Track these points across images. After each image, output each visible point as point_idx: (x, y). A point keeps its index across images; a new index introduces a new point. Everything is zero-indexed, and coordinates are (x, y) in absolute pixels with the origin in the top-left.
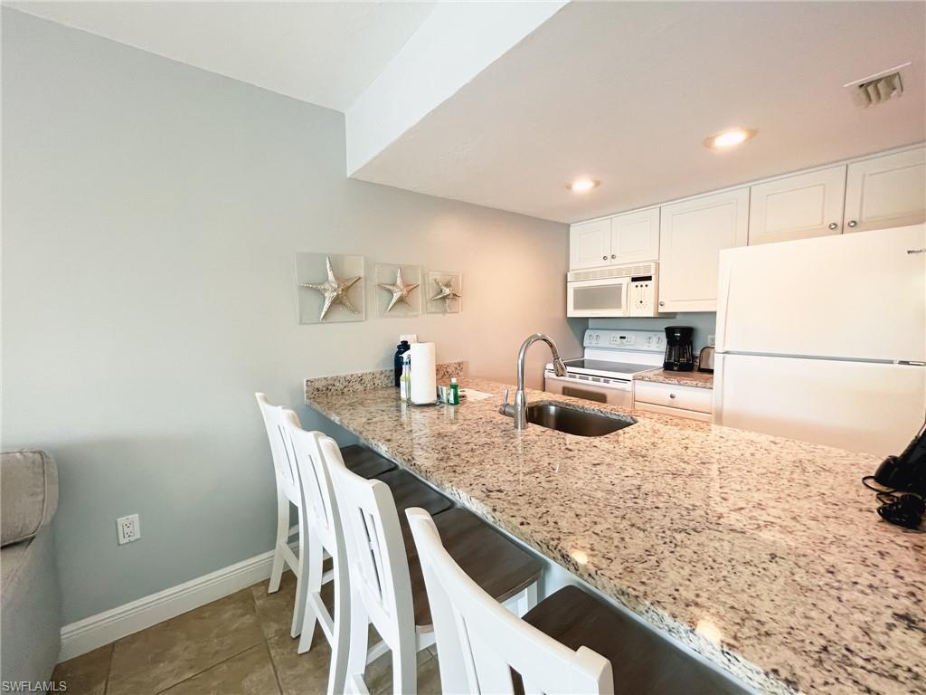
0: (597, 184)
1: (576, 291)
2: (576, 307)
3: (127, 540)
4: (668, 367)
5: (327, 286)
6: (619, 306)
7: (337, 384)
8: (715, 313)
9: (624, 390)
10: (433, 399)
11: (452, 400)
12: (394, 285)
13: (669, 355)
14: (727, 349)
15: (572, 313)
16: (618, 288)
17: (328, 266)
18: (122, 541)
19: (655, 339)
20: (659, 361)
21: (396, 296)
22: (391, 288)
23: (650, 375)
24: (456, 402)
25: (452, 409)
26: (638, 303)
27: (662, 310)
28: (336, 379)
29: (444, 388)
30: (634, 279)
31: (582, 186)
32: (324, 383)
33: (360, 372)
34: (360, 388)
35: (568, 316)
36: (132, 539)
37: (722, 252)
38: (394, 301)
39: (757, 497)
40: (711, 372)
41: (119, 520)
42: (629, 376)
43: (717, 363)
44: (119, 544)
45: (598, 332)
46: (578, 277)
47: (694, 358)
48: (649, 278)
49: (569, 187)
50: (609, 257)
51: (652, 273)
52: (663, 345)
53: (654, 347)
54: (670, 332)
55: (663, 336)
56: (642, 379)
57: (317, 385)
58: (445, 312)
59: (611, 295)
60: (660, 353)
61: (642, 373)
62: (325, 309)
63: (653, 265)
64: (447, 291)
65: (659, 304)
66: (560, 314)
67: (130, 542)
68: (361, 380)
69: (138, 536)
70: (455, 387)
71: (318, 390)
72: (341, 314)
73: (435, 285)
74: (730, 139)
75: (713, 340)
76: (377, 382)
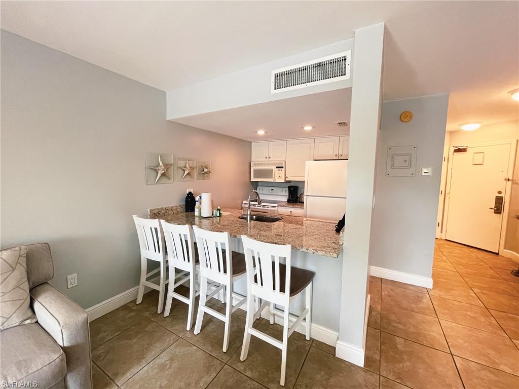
0: (266, 132)
1: (255, 170)
2: (255, 177)
3: (71, 286)
4: (289, 201)
5: (160, 168)
6: (272, 177)
7: (162, 211)
8: (304, 181)
9: (274, 210)
10: (210, 215)
11: (218, 215)
12: (185, 167)
13: (289, 197)
14: (308, 194)
15: (253, 179)
16: (271, 170)
17: (160, 159)
18: (69, 287)
19: (284, 191)
20: (285, 199)
21: (186, 172)
22: (185, 169)
23: (284, 204)
24: (220, 216)
25: (218, 218)
26: (278, 177)
27: (287, 180)
28: (162, 209)
29: (215, 211)
30: (277, 167)
31: (261, 132)
32: (157, 211)
33: (171, 205)
34: (171, 212)
35: (251, 180)
36: (74, 285)
37: (306, 162)
38: (185, 174)
39: (314, 231)
40: (303, 203)
41: (68, 277)
42: (276, 205)
43: (305, 199)
44: (68, 288)
45: (263, 187)
46: (255, 164)
47: (297, 197)
48: (283, 167)
49: (256, 132)
50: (268, 157)
51: (284, 166)
52: (287, 193)
53: (284, 194)
54: (290, 188)
55: (287, 189)
56: (281, 206)
57: (154, 212)
58: (204, 179)
59: (268, 173)
60: (286, 196)
61: (280, 204)
62: (158, 178)
63: (284, 163)
64: (206, 170)
65: (286, 177)
66: (247, 179)
67: (73, 287)
68: (172, 209)
69: (76, 284)
70: (219, 210)
71: (155, 214)
72: (164, 180)
73: (201, 168)
74: (308, 128)
75: (304, 191)
76: (178, 210)
